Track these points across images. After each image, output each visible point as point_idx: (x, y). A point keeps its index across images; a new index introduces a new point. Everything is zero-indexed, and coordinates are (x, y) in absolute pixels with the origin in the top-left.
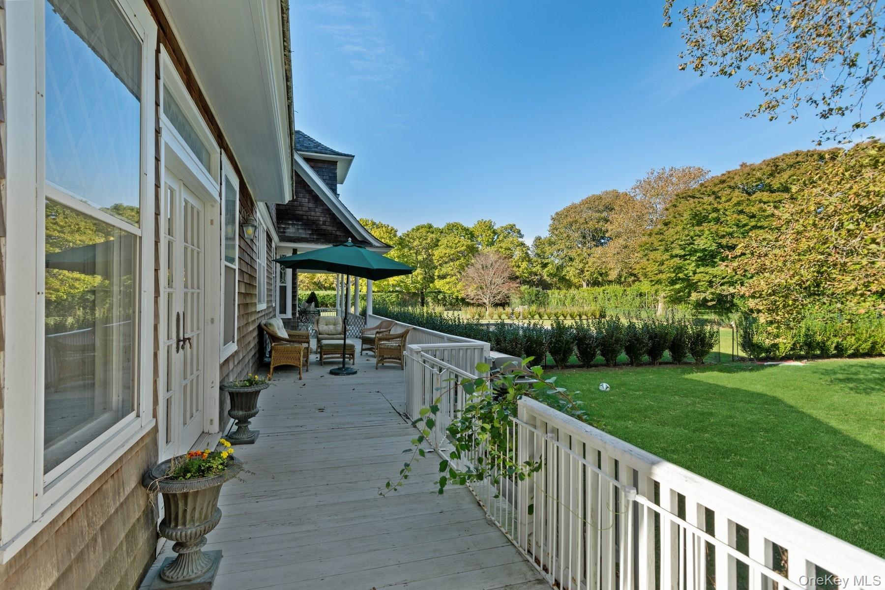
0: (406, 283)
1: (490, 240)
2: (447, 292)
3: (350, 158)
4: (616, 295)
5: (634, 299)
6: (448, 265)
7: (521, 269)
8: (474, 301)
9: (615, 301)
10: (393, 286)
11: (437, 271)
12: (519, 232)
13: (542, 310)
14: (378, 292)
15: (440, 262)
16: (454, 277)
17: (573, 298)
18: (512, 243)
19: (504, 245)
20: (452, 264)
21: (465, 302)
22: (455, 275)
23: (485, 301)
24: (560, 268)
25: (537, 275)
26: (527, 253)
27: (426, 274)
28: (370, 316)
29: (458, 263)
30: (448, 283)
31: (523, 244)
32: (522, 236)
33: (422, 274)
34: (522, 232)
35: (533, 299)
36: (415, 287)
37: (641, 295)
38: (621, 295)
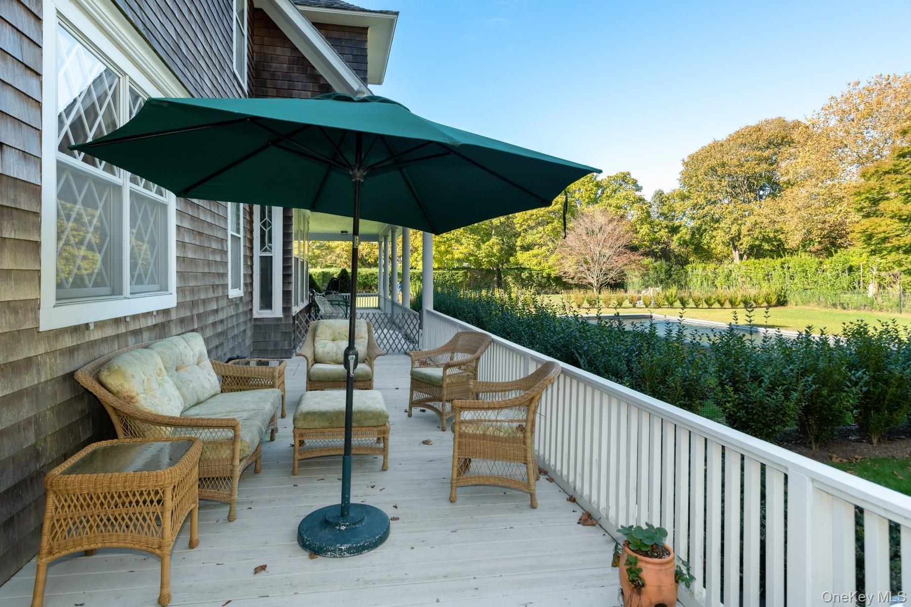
0: (476, 256)
1: (592, 196)
2: (535, 268)
3: (389, 18)
4: (805, 271)
5: (838, 276)
6: (535, 231)
7: (640, 236)
8: (575, 281)
9: (803, 279)
10: (458, 260)
11: (519, 240)
12: (635, 183)
13: (684, 294)
14: (439, 268)
15: (524, 227)
16: (544, 248)
17: (728, 277)
18: (626, 198)
19: (613, 202)
20: (541, 229)
21: (559, 283)
22: (546, 245)
23: (592, 281)
24: (698, 232)
25: (659, 243)
26: (648, 213)
27: (503, 244)
28: (428, 312)
29: (550, 227)
30: (535, 256)
31: (641, 200)
32: (639, 189)
33: (499, 244)
34: (639, 184)
35: (662, 276)
36: (489, 262)
37: (851, 269)
38: (813, 270)
